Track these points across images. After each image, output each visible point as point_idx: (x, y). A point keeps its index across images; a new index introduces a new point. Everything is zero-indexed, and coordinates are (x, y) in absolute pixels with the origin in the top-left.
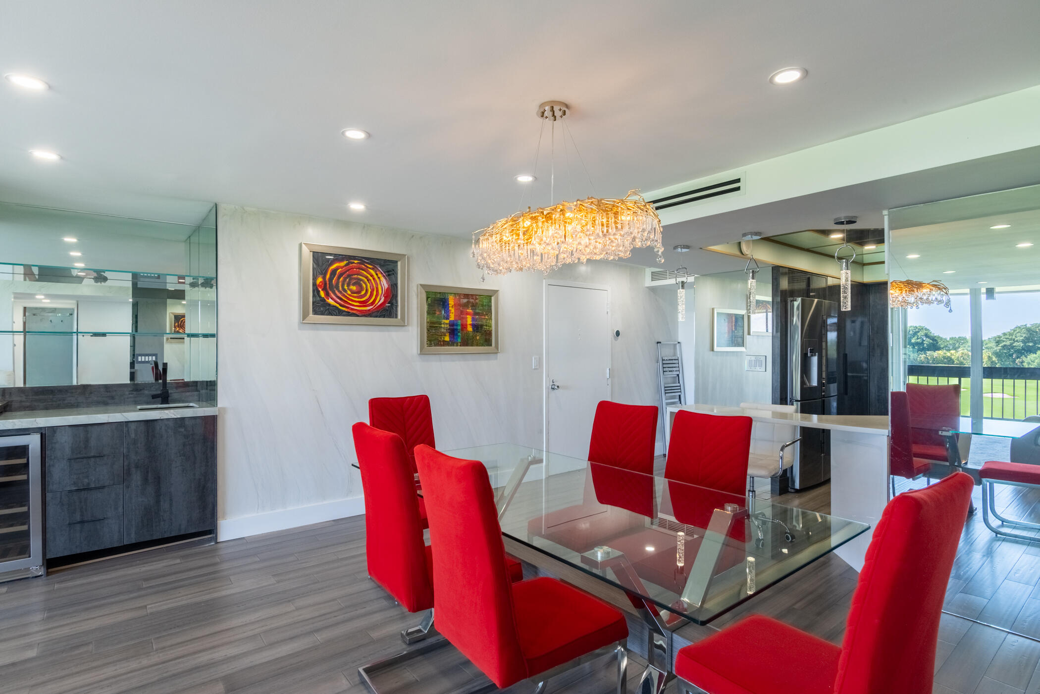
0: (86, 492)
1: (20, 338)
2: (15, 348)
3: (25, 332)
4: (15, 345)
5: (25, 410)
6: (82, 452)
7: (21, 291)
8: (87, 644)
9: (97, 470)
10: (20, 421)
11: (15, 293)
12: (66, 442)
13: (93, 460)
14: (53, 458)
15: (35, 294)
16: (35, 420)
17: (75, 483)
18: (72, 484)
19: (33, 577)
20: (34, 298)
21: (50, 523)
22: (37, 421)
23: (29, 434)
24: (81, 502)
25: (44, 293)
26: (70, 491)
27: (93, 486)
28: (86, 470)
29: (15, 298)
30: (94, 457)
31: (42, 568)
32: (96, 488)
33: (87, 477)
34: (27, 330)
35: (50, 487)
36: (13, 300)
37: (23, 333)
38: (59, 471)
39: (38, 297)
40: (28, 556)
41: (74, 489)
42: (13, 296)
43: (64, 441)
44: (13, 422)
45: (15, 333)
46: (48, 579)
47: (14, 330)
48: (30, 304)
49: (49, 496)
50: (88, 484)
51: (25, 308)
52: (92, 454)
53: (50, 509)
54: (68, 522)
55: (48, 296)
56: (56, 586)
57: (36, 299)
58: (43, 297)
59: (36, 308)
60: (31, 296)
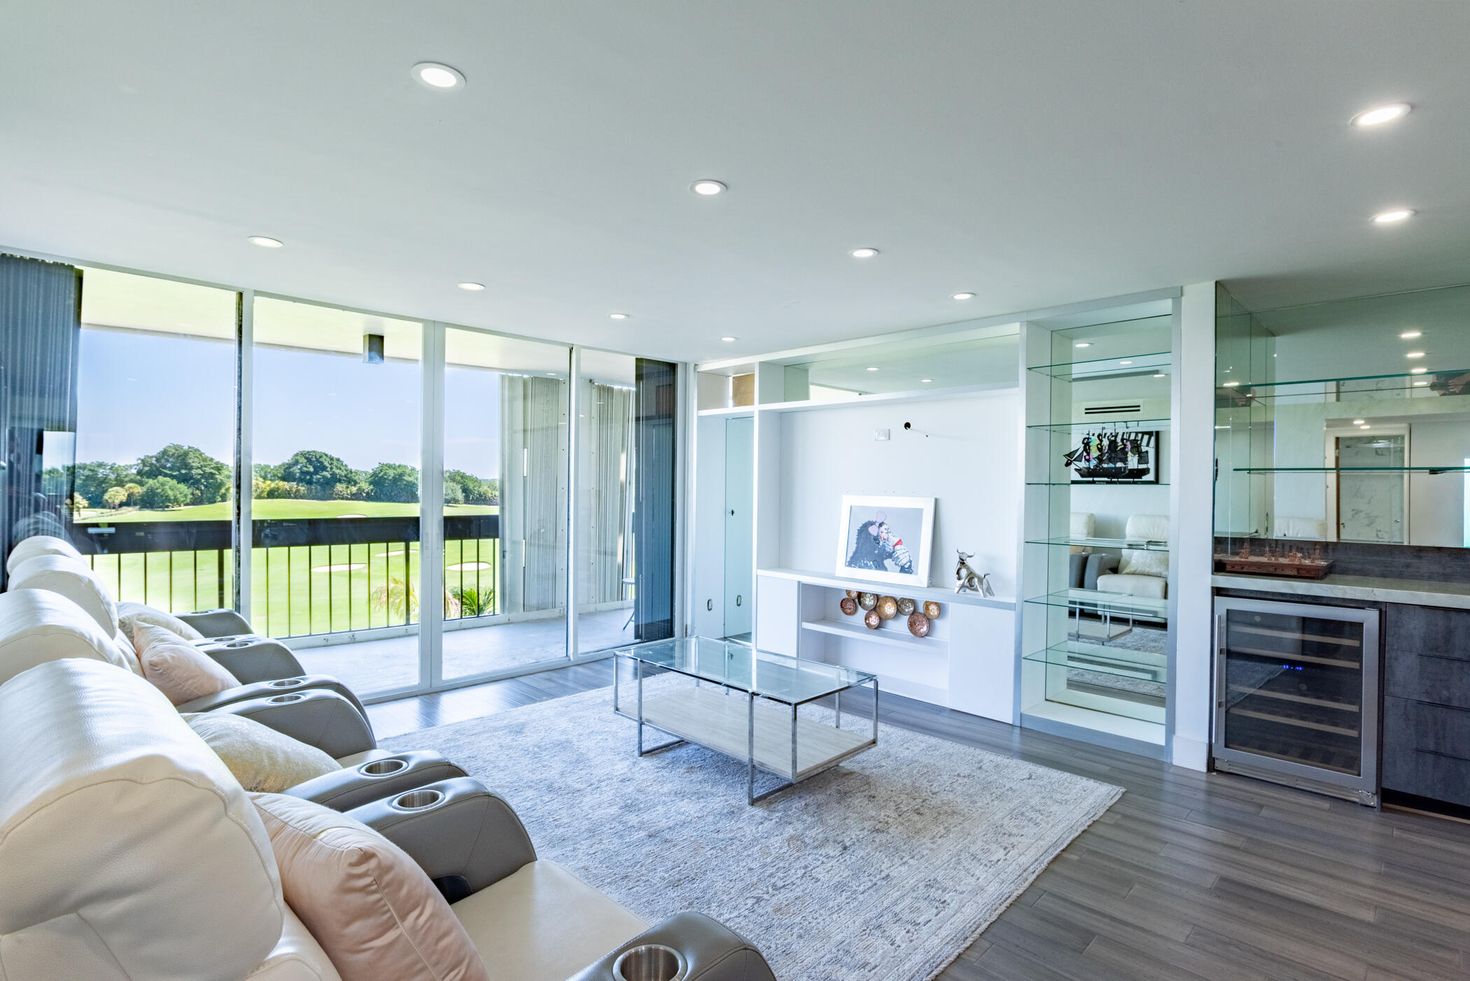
0: (1445, 710)
1: (1332, 477)
2: (1328, 489)
3: (1338, 468)
4: (1327, 487)
5: (1355, 575)
6: (1440, 649)
7: (1336, 417)
8: (1453, 950)
9: (1464, 681)
10: (1352, 589)
11: (1327, 420)
12: (1415, 628)
13: (1457, 664)
14: (1396, 647)
15: (1352, 420)
16: (1373, 591)
17: (1427, 692)
18: (1423, 692)
19: (1362, 805)
20: (1352, 425)
21: (1388, 739)
22: (1374, 592)
23: (1363, 608)
24: (1435, 724)
25: (1365, 416)
26: (1420, 702)
27: (1455, 703)
28: (1446, 678)
29: (1328, 426)
30: (1459, 660)
31: (1376, 797)
32: (1460, 709)
33: (1448, 689)
34: (1340, 467)
35: (1391, 689)
36: (1325, 428)
37: (1335, 471)
38: (1405, 667)
39: (1356, 422)
40: (1356, 773)
41: (1427, 700)
42: (1325, 424)
43: (1415, 626)
44: (1343, 589)
45: (1328, 471)
46: (1382, 817)
47: (1326, 467)
48: (1344, 433)
49: (1388, 701)
50: (1449, 699)
51: (1337, 439)
52: (1457, 655)
53: (1390, 721)
54: (1414, 747)
55: (1369, 420)
56: (1396, 833)
57: (1355, 425)
58: (1363, 422)
59: (1351, 439)
60: (1348, 422)
